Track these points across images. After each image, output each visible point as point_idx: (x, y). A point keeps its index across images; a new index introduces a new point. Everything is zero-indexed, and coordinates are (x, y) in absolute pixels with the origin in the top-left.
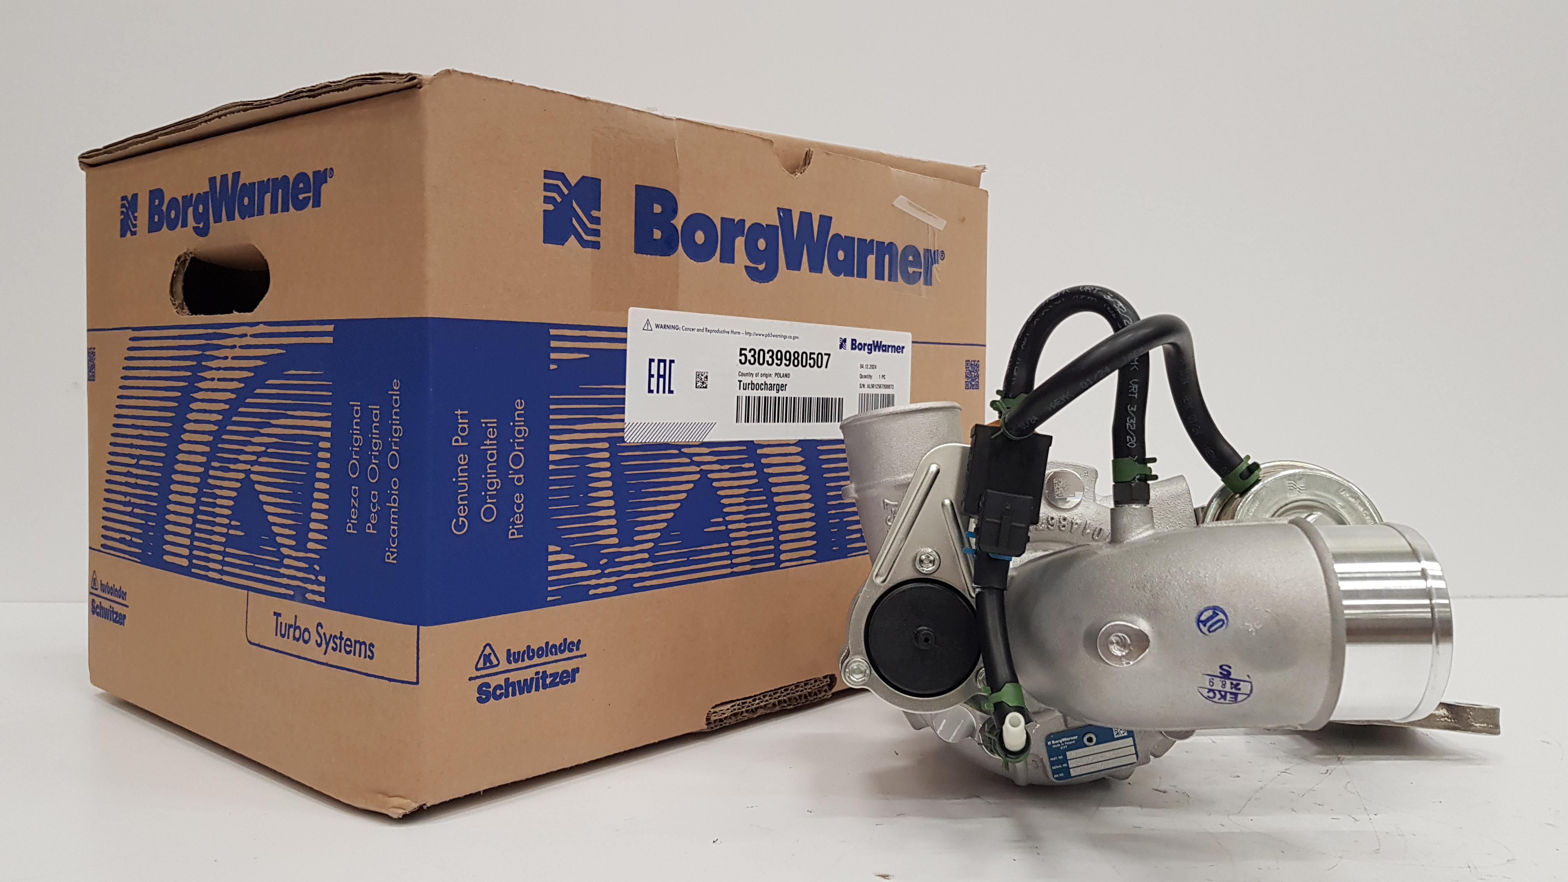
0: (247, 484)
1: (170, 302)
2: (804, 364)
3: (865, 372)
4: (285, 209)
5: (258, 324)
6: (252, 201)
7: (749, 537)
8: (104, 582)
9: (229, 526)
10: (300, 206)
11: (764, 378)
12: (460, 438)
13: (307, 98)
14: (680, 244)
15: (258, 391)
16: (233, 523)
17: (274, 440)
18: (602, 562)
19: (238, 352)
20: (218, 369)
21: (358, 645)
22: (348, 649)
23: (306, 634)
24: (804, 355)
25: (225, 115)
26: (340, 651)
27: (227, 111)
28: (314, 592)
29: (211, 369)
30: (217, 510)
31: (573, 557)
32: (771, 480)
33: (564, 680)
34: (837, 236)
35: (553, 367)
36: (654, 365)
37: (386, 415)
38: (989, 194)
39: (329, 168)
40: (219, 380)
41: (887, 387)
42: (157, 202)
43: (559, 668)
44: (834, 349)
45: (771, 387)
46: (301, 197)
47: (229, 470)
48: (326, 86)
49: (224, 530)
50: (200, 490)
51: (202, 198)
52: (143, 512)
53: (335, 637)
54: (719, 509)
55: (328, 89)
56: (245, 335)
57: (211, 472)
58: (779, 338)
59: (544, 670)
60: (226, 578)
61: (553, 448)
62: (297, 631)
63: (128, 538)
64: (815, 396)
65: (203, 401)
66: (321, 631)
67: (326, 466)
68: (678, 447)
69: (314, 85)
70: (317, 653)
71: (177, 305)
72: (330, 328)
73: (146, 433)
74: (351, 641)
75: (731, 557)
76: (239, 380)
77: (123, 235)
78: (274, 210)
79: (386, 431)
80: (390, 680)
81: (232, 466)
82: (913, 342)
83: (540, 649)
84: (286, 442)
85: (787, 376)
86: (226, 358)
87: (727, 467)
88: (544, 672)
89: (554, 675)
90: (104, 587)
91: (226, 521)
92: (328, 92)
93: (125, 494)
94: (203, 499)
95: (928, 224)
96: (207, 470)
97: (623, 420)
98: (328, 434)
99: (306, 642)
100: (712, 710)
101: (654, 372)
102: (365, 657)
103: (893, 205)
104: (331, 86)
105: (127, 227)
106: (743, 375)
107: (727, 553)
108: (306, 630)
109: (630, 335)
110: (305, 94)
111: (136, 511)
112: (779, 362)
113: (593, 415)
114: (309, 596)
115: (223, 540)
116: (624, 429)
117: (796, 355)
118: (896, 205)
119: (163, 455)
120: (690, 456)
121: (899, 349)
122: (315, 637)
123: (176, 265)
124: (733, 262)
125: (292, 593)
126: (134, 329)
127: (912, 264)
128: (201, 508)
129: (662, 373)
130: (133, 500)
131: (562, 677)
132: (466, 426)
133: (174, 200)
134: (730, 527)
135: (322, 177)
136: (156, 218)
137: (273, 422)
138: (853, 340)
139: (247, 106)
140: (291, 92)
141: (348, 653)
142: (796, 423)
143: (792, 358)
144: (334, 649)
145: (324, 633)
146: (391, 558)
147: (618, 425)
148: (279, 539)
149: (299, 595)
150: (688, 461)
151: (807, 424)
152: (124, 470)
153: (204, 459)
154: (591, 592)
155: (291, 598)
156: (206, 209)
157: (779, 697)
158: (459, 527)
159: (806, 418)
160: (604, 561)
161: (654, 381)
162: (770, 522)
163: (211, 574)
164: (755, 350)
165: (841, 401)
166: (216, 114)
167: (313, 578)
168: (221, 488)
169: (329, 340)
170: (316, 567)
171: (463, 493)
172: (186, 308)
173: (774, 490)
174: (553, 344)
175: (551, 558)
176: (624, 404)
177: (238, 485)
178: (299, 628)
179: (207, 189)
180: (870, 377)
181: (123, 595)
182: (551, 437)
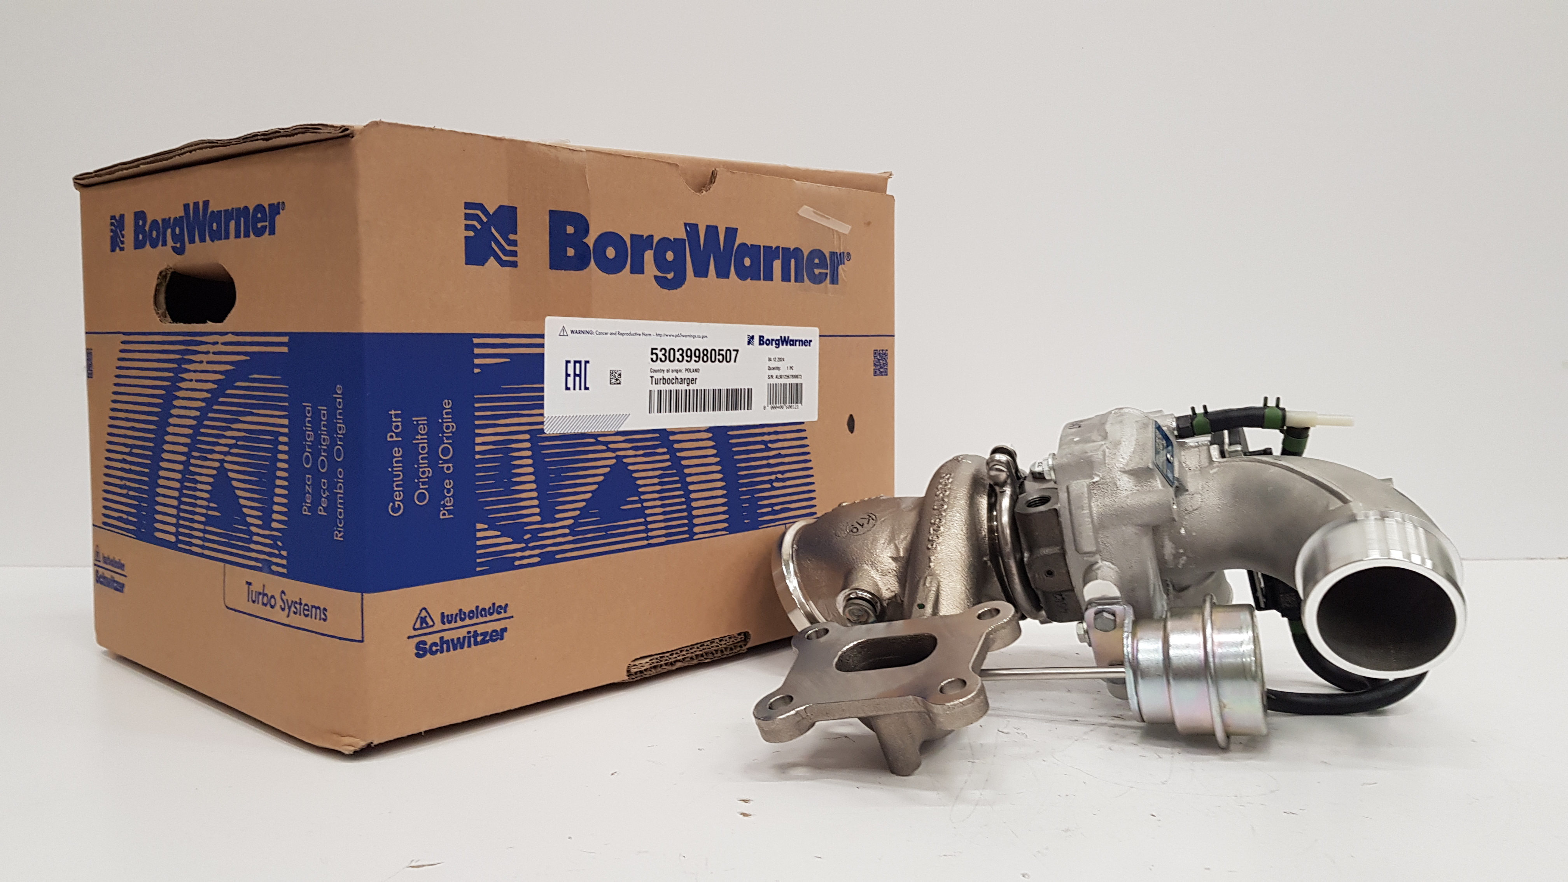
0: (222, 471)
1: (154, 311)
2: (713, 360)
3: (773, 364)
4: (247, 235)
5: (227, 333)
6: (219, 226)
7: (664, 513)
8: (106, 556)
9: (208, 508)
10: (259, 233)
11: (675, 374)
12: (394, 434)
13: (262, 141)
14: (592, 260)
15: (228, 392)
16: (212, 505)
17: (243, 434)
18: (526, 537)
19: (212, 358)
20: (195, 371)
21: (314, 609)
22: (306, 613)
23: (273, 600)
24: (713, 352)
25: (195, 150)
26: (300, 615)
27: (197, 147)
28: (278, 565)
29: (190, 371)
30: (198, 494)
31: (499, 533)
32: (683, 462)
33: (494, 638)
34: (743, 245)
35: (476, 371)
36: (571, 366)
37: (332, 415)
38: (895, 198)
39: (281, 201)
40: (197, 381)
41: (796, 377)
42: (141, 223)
43: (489, 628)
44: (742, 345)
45: (682, 381)
46: (259, 225)
47: (206, 459)
48: (276, 132)
49: (204, 511)
50: (184, 476)
51: (178, 221)
52: (137, 494)
53: (296, 603)
54: (635, 490)
55: (278, 134)
56: (217, 343)
57: (192, 461)
58: (688, 338)
59: (475, 629)
60: (206, 552)
61: (478, 440)
62: (266, 597)
63: (125, 516)
64: (724, 387)
65: (184, 398)
66: (284, 598)
67: (285, 457)
68: (595, 436)
69: (267, 130)
70: (281, 616)
71: (160, 314)
72: (285, 339)
73: (137, 425)
74: (308, 606)
75: (647, 530)
76: (213, 382)
77: (113, 250)
78: (238, 236)
79: (332, 429)
80: (340, 639)
81: (209, 456)
82: (820, 336)
83: (472, 611)
84: (253, 436)
85: (696, 370)
86: (201, 362)
87: (641, 452)
88: (475, 632)
89: (484, 634)
90: (106, 560)
91: (205, 503)
92: (278, 137)
93: (122, 478)
94: (186, 484)
95: (833, 230)
96: (188, 459)
97: (542, 415)
98: (286, 430)
99: (272, 607)
100: (632, 664)
101: (571, 371)
102: (320, 620)
103: (798, 214)
104: (280, 132)
105: (116, 243)
106: (655, 371)
107: (643, 528)
108: (273, 597)
109: (547, 341)
110: (259, 137)
111: (131, 493)
112: (689, 359)
113: (515, 411)
114: (274, 568)
115: (203, 519)
116: (544, 422)
117: (705, 352)
118: (800, 214)
119: (151, 445)
120: (606, 443)
121: (806, 343)
122: (280, 603)
123: (158, 278)
124: (643, 273)
125: (260, 565)
126: (124, 334)
127: (818, 266)
128: (185, 491)
129: (578, 372)
130: (128, 484)
131: (491, 636)
132: (399, 424)
133: (155, 222)
134: (645, 504)
135: (276, 209)
136: (141, 237)
137: (242, 418)
138: (760, 337)
139: (212, 144)
140: (248, 135)
141: (306, 616)
142: (706, 412)
143: (702, 355)
144: (295, 613)
145: (287, 600)
146: (339, 535)
147: (538, 419)
148: (249, 520)
149: (266, 567)
150: (605, 448)
151: (717, 412)
152: (120, 457)
153: (186, 449)
154: (517, 563)
155: (259, 569)
156: (182, 230)
157: (695, 651)
158: (395, 510)
159: (716, 407)
160: (529, 536)
161: (570, 379)
162: (683, 500)
163: (195, 549)
164: (665, 350)
165: (750, 391)
166: (187, 149)
167: (276, 552)
168: (201, 474)
169: (285, 349)
170: (280, 544)
171: (398, 480)
172: (168, 316)
173: (687, 471)
174: (477, 351)
175: (479, 535)
176: (543, 400)
177: (215, 472)
178: (266, 595)
179: (182, 214)
180: (778, 368)
181: (122, 566)
182: (477, 431)
